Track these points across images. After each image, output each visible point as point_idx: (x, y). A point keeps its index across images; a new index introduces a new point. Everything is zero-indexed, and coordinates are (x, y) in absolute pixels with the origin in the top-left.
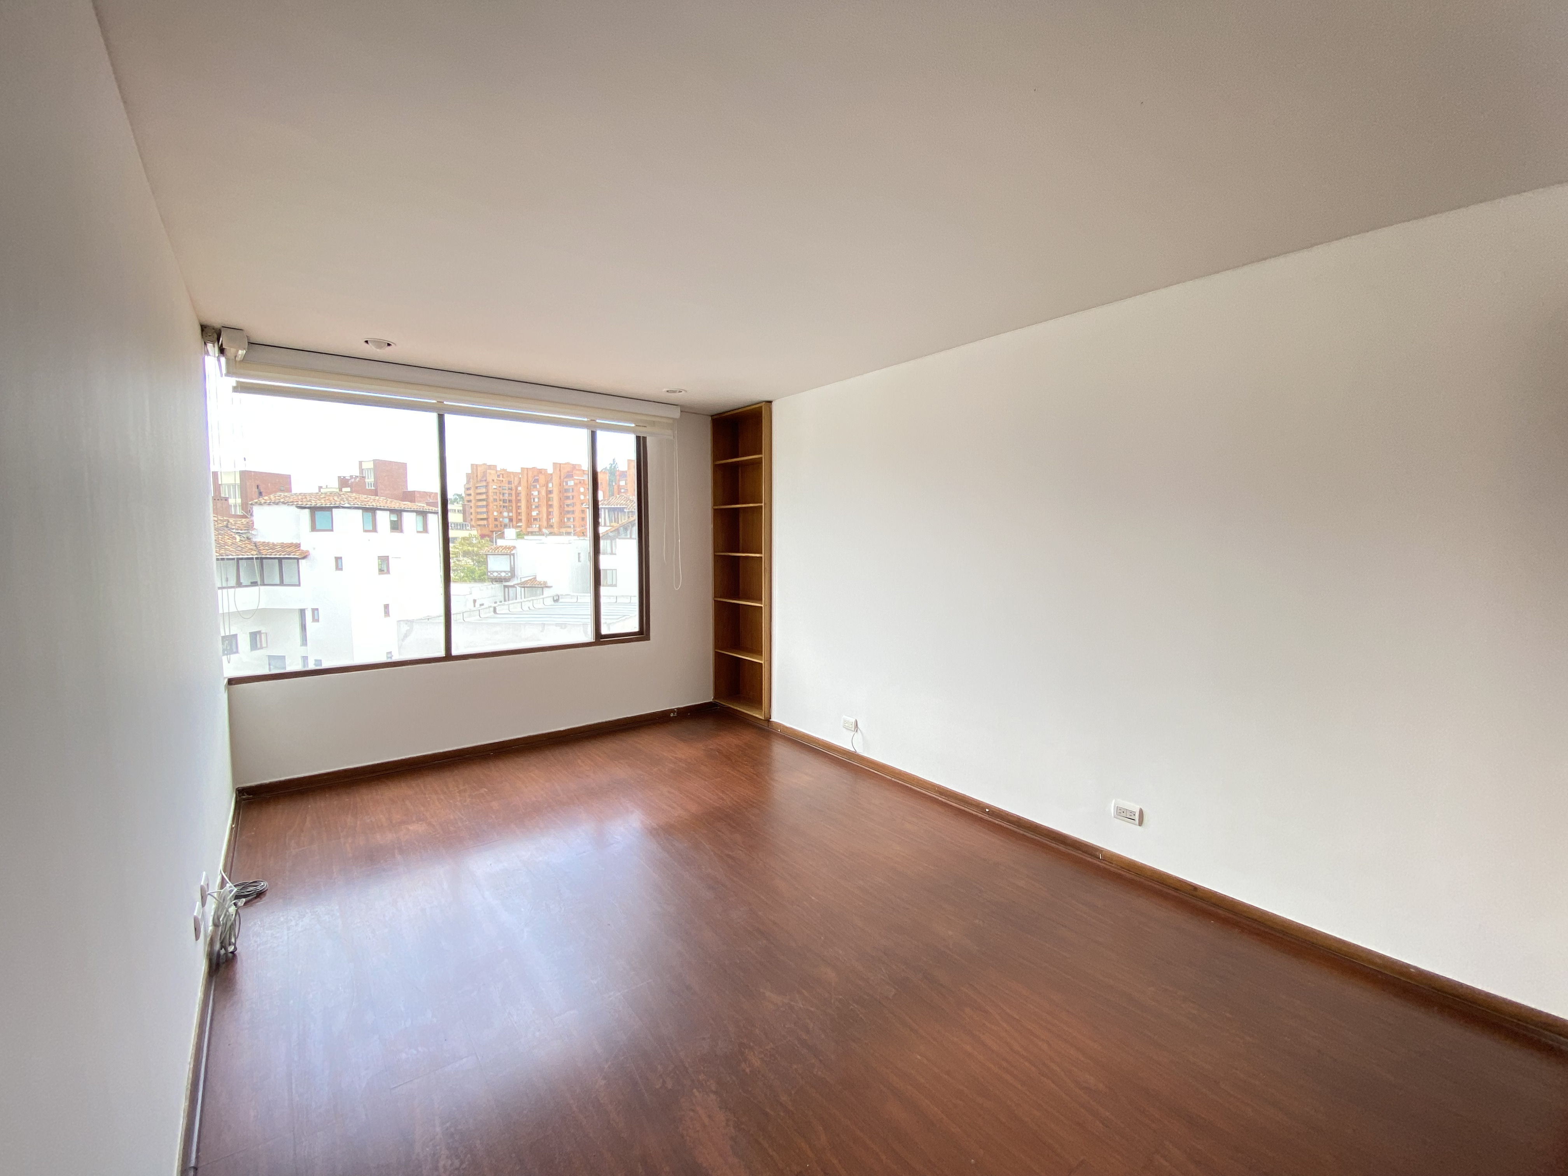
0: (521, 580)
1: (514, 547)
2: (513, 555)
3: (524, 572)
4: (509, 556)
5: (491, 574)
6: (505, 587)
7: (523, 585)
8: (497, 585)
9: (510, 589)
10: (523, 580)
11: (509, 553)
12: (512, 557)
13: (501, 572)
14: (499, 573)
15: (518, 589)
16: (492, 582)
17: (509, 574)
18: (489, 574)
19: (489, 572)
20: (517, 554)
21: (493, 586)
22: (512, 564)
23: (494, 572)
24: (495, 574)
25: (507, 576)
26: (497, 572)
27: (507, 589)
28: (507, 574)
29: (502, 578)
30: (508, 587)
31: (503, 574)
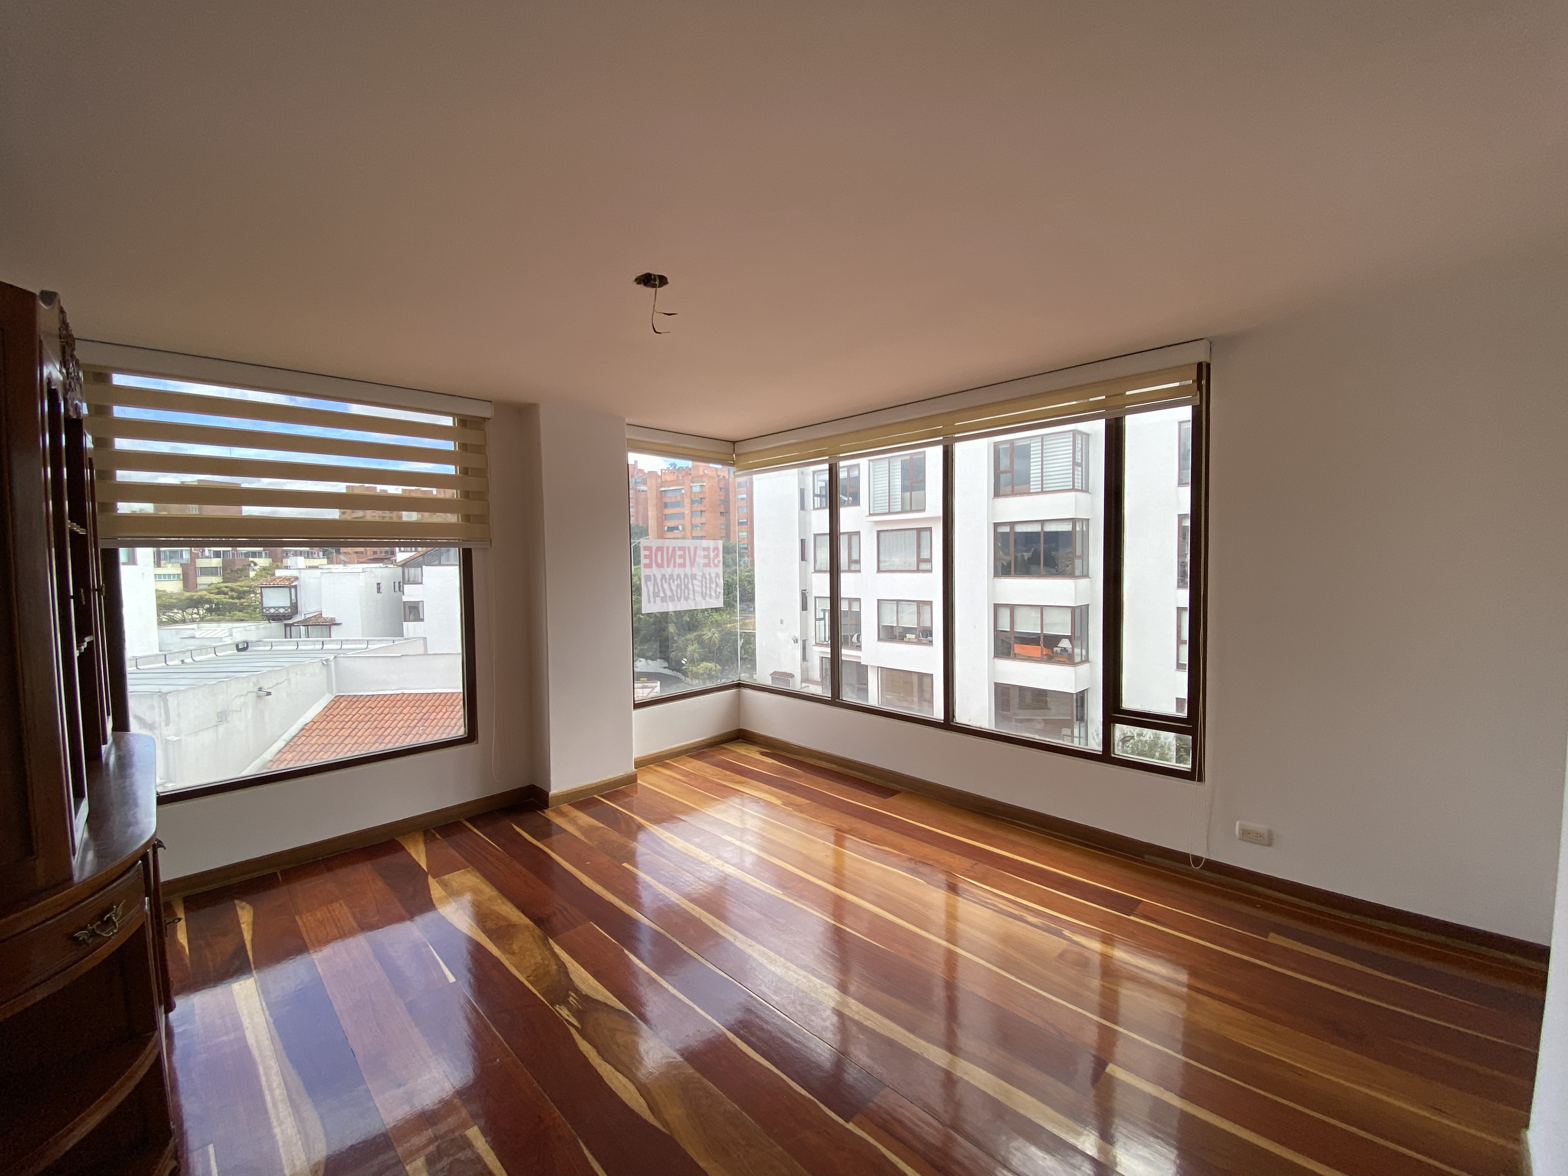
0: (305, 617)
1: (297, 578)
2: (295, 587)
3: (307, 609)
4: (288, 589)
5: (267, 610)
6: (286, 625)
7: (306, 623)
8: (274, 624)
9: (293, 628)
10: (308, 616)
11: (291, 585)
12: (293, 590)
13: (280, 607)
14: (277, 609)
15: (303, 628)
16: (269, 620)
17: (289, 610)
18: (264, 610)
19: (265, 608)
20: (300, 586)
21: (269, 625)
22: (293, 597)
23: (270, 608)
24: (272, 611)
25: (287, 612)
26: (274, 608)
27: (288, 628)
28: (286, 610)
29: (281, 615)
30: (291, 625)
31: (282, 611)
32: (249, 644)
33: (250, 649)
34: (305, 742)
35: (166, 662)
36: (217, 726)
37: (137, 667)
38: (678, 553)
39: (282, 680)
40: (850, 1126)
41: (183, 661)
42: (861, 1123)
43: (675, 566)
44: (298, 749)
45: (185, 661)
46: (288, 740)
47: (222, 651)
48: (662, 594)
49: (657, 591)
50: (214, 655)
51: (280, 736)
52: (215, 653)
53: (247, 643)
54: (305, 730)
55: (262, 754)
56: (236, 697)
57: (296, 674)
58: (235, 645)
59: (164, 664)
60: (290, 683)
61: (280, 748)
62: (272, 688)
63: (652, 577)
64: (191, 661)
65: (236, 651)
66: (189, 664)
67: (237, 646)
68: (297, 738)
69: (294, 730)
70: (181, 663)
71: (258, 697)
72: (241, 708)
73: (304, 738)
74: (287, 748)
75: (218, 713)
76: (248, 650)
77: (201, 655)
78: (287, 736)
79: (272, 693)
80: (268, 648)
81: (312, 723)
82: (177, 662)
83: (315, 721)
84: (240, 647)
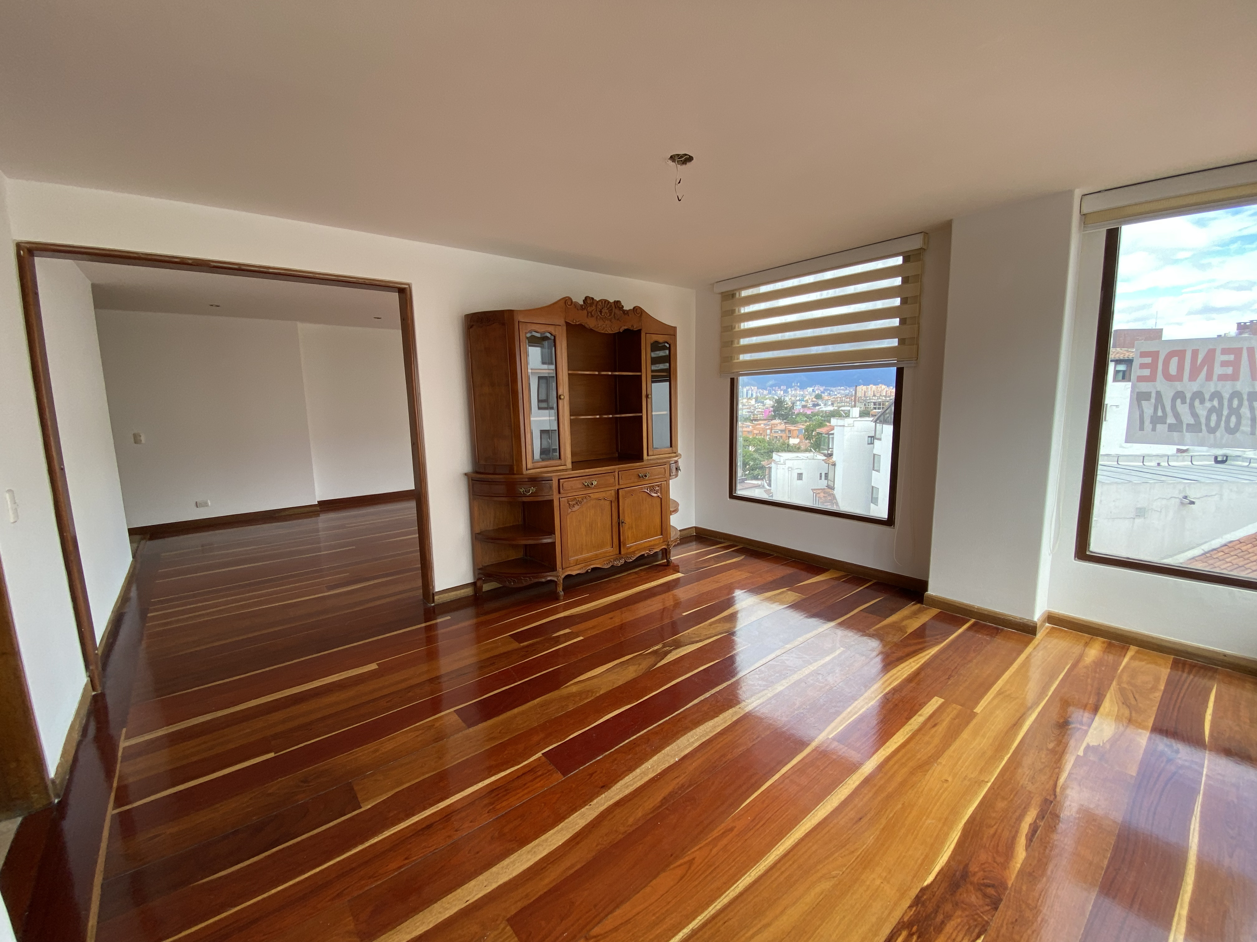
32: (1228, 458)
33: (1228, 462)
34: (1220, 558)
35: (1143, 462)
36: (1134, 519)
37: (1118, 462)
38: (1220, 358)
39: (1214, 493)
40: (539, 754)
41: (1159, 464)
42: (540, 760)
43: (1209, 377)
44: (1211, 562)
45: (1161, 464)
46: (1206, 550)
47: (1198, 461)
48: (1171, 420)
49: (1160, 413)
50: (1190, 463)
51: (1199, 545)
52: (1191, 462)
53: (1227, 457)
54: (1227, 547)
55: (1175, 555)
56: (1159, 498)
57: (1231, 490)
58: (1213, 457)
59: (1142, 464)
60: (1221, 499)
61: (1195, 556)
62: (1199, 498)
63: (1153, 395)
64: (1167, 465)
65: (1213, 463)
66: (1164, 467)
67: (1216, 458)
68: (1215, 552)
69: (1216, 543)
70: (1157, 465)
71: (1182, 503)
72: (1161, 510)
73: (1222, 553)
74: (1202, 557)
75: (1137, 509)
76: (1226, 463)
77: (1177, 461)
78: (1206, 547)
79: (1196, 503)
80: (1247, 464)
81: (1238, 542)
82: (1154, 464)
83: (1241, 541)
84: (1219, 459)
